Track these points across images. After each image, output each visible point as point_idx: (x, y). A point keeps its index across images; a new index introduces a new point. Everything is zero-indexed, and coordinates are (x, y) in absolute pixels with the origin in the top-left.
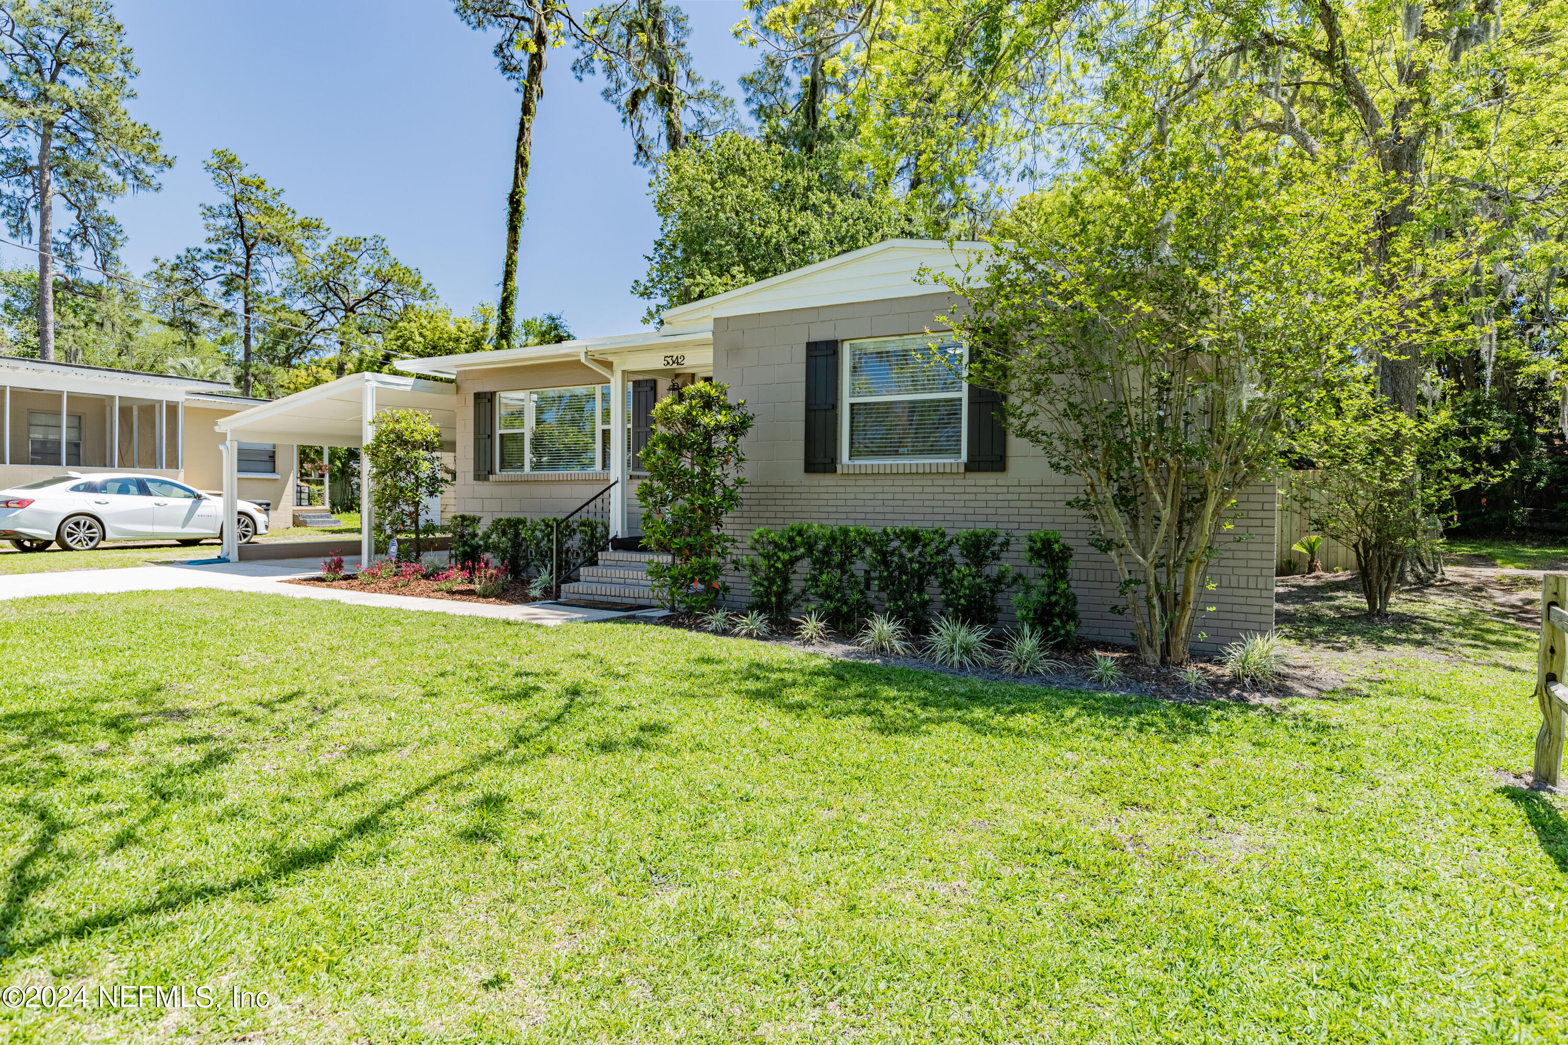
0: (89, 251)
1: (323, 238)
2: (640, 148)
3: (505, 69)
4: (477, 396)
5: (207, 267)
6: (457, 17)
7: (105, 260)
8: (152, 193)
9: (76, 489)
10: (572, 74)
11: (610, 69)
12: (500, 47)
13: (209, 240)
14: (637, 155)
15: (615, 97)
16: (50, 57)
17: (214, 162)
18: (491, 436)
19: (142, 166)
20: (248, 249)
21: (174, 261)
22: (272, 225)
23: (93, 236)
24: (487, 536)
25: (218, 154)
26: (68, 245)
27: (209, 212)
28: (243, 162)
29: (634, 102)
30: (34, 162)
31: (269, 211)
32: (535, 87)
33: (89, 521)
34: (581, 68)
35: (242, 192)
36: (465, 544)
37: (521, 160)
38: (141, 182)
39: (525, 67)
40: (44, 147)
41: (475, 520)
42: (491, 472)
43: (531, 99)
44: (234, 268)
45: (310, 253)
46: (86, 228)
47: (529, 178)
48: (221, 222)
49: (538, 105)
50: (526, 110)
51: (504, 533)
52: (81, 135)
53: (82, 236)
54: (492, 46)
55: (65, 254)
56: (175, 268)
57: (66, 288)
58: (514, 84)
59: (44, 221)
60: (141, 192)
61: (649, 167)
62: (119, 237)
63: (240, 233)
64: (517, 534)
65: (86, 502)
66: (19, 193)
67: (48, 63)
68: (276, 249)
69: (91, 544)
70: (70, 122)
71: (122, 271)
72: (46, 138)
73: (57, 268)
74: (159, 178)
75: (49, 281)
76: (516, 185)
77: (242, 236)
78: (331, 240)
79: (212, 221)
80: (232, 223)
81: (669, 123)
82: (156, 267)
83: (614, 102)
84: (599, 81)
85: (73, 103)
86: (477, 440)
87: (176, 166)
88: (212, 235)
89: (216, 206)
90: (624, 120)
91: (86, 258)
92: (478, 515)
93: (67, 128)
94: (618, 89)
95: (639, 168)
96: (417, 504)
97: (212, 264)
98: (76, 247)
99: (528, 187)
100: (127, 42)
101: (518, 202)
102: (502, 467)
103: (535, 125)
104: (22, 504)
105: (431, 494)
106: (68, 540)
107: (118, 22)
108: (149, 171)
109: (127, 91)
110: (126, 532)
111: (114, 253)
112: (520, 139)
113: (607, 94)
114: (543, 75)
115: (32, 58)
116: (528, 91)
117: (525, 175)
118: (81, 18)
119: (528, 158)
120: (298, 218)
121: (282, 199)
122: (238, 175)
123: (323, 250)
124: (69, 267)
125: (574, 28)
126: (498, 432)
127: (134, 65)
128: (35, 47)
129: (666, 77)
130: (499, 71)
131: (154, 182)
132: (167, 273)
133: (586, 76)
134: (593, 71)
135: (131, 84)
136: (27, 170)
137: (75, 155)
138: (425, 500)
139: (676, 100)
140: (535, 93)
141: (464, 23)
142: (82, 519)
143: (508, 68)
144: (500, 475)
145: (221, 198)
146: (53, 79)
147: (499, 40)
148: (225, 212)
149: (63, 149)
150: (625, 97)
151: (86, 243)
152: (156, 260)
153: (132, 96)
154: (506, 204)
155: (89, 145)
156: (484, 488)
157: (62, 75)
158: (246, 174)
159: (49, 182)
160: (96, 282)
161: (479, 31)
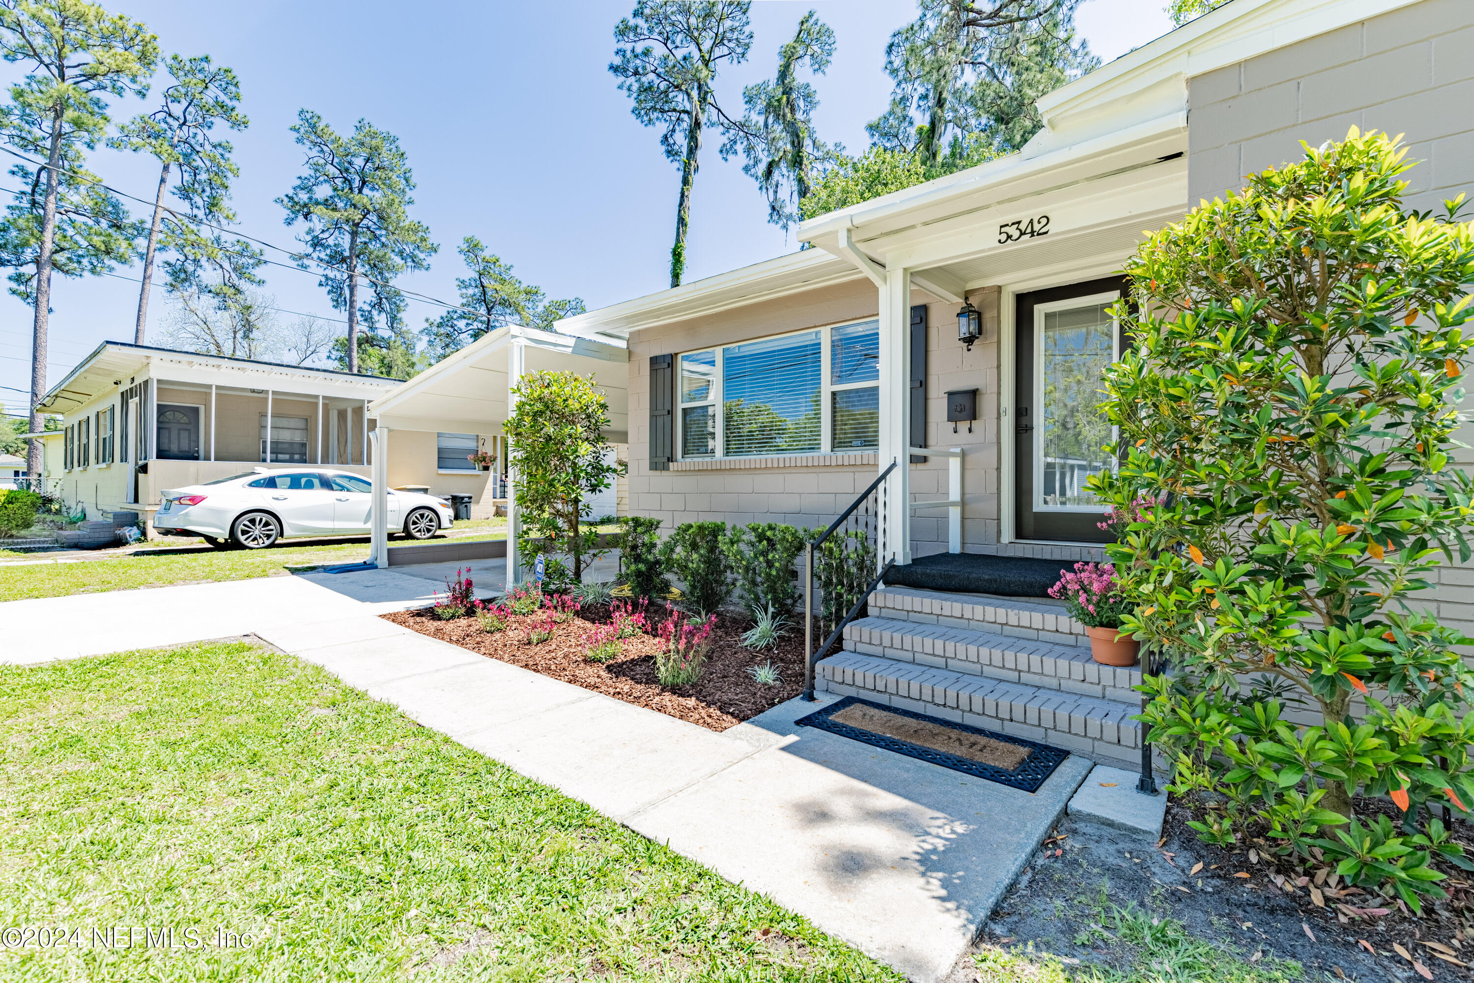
0: (383, 315)
1: (541, 301)
2: (773, 208)
3: (669, 153)
4: (654, 360)
5: (461, 324)
6: (633, 117)
7: (393, 320)
8: (424, 271)
9: (255, 484)
10: (720, 156)
11: (749, 150)
12: (666, 137)
13: (463, 305)
14: (771, 215)
15: (753, 171)
16: (358, 178)
17: (465, 247)
18: (671, 412)
19: (417, 252)
20: (489, 311)
21: (439, 320)
22: (505, 291)
23: (386, 306)
24: (670, 548)
25: (468, 241)
26: (370, 312)
27: (463, 284)
28: (484, 245)
29: (769, 173)
30: (347, 254)
31: (503, 281)
32: (692, 163)
33: (265, 517)
34: (726, 151)
35: (484, 269)
36: (638, 559)
37: (681, 221)
38: (417, 264)
39: (685, 150)
40: (353, 241)
41: (652, 526)
42: (671, 459)
43: (689, 173)
44: (480, 325)
45: (531, 311)
46: (381, 299)
47: (688, 235)
48: (471, 291)
49: (694, 178)
50: (685, 182)
51: (694, 546)
52: (378, 232)
53: (378, 305)
54: (660, 138)
55: (368, 318)
56: (440, 325)
57: (367, 342)
58: (676, 165)
59: (352, 294)
60: (416, 271)
61: (781, 223)
62: (402, 304)
63: (483, 298)
64: (712, 549)
65: (264, 498)
66: (339, 277)
67: (357, 183)
68: (508, 311)
69: (267, 542)
70: (370, 223)
71: (404, 329)
72: (354, 234)
73: (362, 328)
74: (429, 260)
75: (355, 336)
76: (678, 240)
77: (485, 301)
78: (546, 302)
79: (464, 291)
80: (478, 291)
81: (800, 181)
82: (427, 325)
83: (752, 176)
84: (740, 159)
85: (370, 208)
86: (653, 417)
87: (440, 251)
88: (464, 301)
89: (466, 279)
90: (761, 188)
91: (381, 320)
92: (655, 516)
93: (368, 228)
94: (756, 163)
95: (772, 225)
96: (576, 501)
97: (464, 322)
98: (375, 313)
99: (686, 243)
100: (408, 164)
101: (679, 255)
102: (685, 453)
103: (692, 193)
104: (195, 500)
105: (593, 489)
106: (242, 538)
107: (402, 150)
108: (422, 256)
109: (407, 198)
110: (305, 529)
111: (399, 316)
112: (681, 204)
113: (746, 169)
114: (699, 154)
115: (346, 179)
116: (687, 165)
117: (684, 232)
118: (376, 148)
119: (687, 220)
120: (524, 286)
121: (512, 272)
122: (482, 255)
123: (540, 309)
124: (372, 328)
125: (722, 118)
126: (681, 406)
127: (412, 181)
128: (347, 170)
129: (797, 145)
130: (664, 155)
131: (425, 263)
132: (435, 329)
133: (731, 157)
134: (736, 153)
135: (409, 194)
136: (344, 260)
137: (373, 246)
138: (586, 497)
139: (805, 162)
140: (692, 168)
141: (639, 120)
142: (258, 516)
143: (671, 153)
144: (682, 462)
145: (470, 274)
146: (360, 192)
147: (665, 132)
148: (473, 284)
149: (365, 243)
150: (762, 168)
151: (381, 310)
152: (427, 320)
153: (411, 202)
154: (670, 257)
155: (383, 239)
156: (661, 479)
157: (366, 191)
158: (487, 254)
159: (355, 266)
160: (386, 337)
161: (650, 127)
